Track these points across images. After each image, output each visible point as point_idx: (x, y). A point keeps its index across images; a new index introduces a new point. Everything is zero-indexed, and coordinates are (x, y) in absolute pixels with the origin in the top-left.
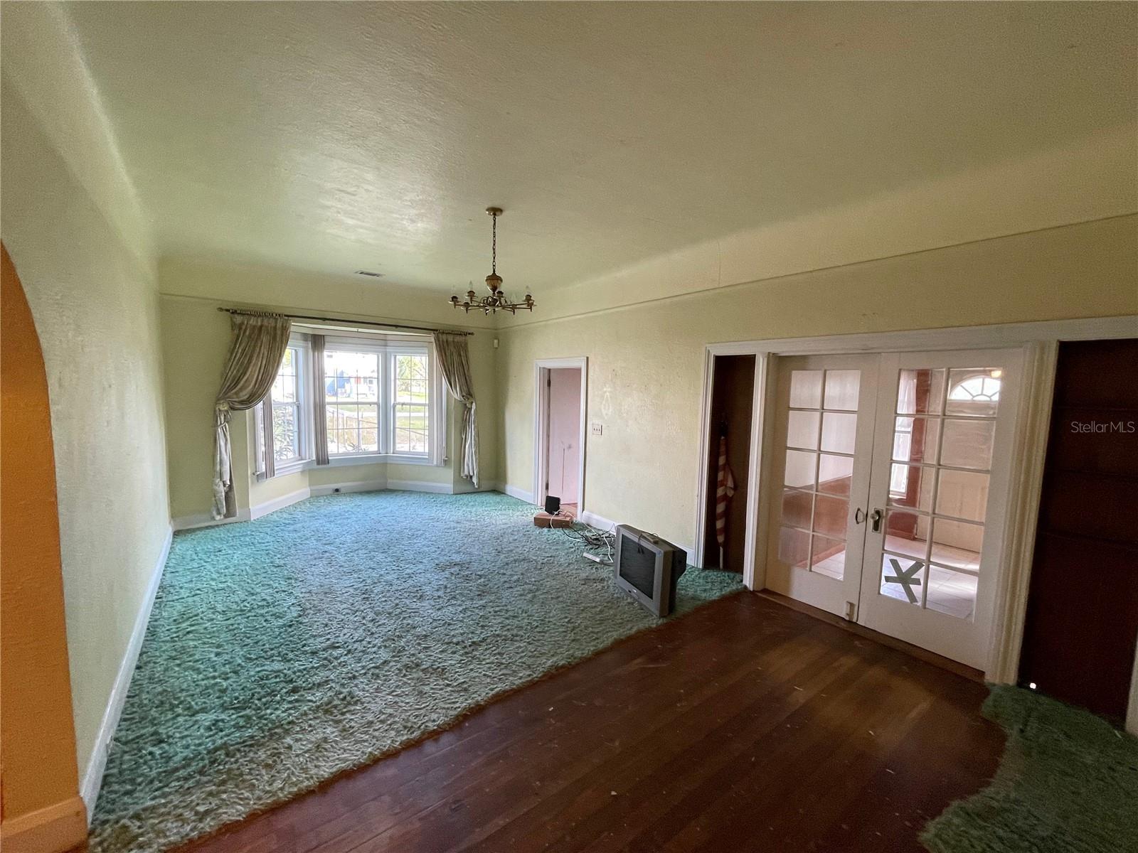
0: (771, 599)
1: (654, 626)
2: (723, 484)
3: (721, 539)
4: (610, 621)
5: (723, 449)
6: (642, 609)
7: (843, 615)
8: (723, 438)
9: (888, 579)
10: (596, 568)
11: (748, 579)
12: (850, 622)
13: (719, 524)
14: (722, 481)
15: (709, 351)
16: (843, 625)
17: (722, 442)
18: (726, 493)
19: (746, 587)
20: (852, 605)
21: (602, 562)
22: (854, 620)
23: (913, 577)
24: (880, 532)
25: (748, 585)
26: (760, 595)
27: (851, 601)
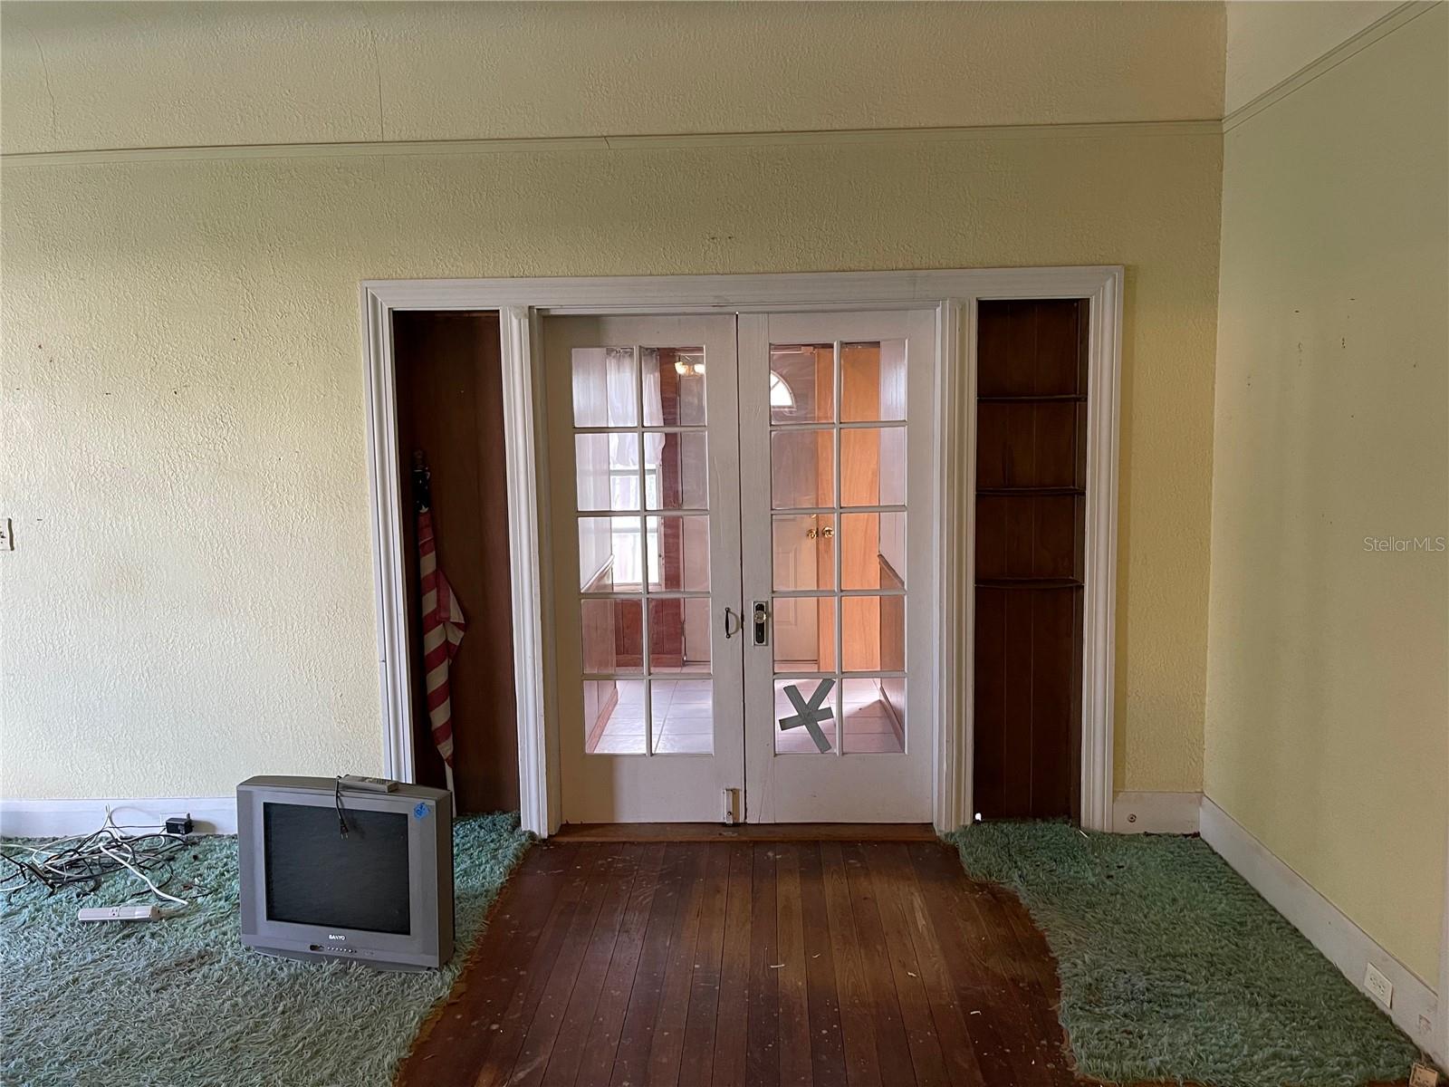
0: (588, 839)
1: (445, 992)
2: (438, 618)
3: (446, 749)
4: (333, 1035)
5: (427, 537)
6: (380, 973)
7: (723, 817)
8: (424, 510)
9: (785, 724)
10: (153, 935)
11: (534, 816)
12: (736, 825)
13: (440, 716)
14: (435, 612)
15: (374, 299)
16: (728, 834)
17: (423, 521)
18: (447, 639)
19: (532, 835)
20: (734, 792)
21: (157, 916)
22: (741, 820)
23: (820, 708)
24: (767, 645)
25: (535, 830)
26: (565, 839)
27: (731, 787)
